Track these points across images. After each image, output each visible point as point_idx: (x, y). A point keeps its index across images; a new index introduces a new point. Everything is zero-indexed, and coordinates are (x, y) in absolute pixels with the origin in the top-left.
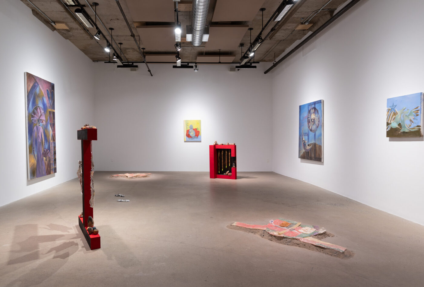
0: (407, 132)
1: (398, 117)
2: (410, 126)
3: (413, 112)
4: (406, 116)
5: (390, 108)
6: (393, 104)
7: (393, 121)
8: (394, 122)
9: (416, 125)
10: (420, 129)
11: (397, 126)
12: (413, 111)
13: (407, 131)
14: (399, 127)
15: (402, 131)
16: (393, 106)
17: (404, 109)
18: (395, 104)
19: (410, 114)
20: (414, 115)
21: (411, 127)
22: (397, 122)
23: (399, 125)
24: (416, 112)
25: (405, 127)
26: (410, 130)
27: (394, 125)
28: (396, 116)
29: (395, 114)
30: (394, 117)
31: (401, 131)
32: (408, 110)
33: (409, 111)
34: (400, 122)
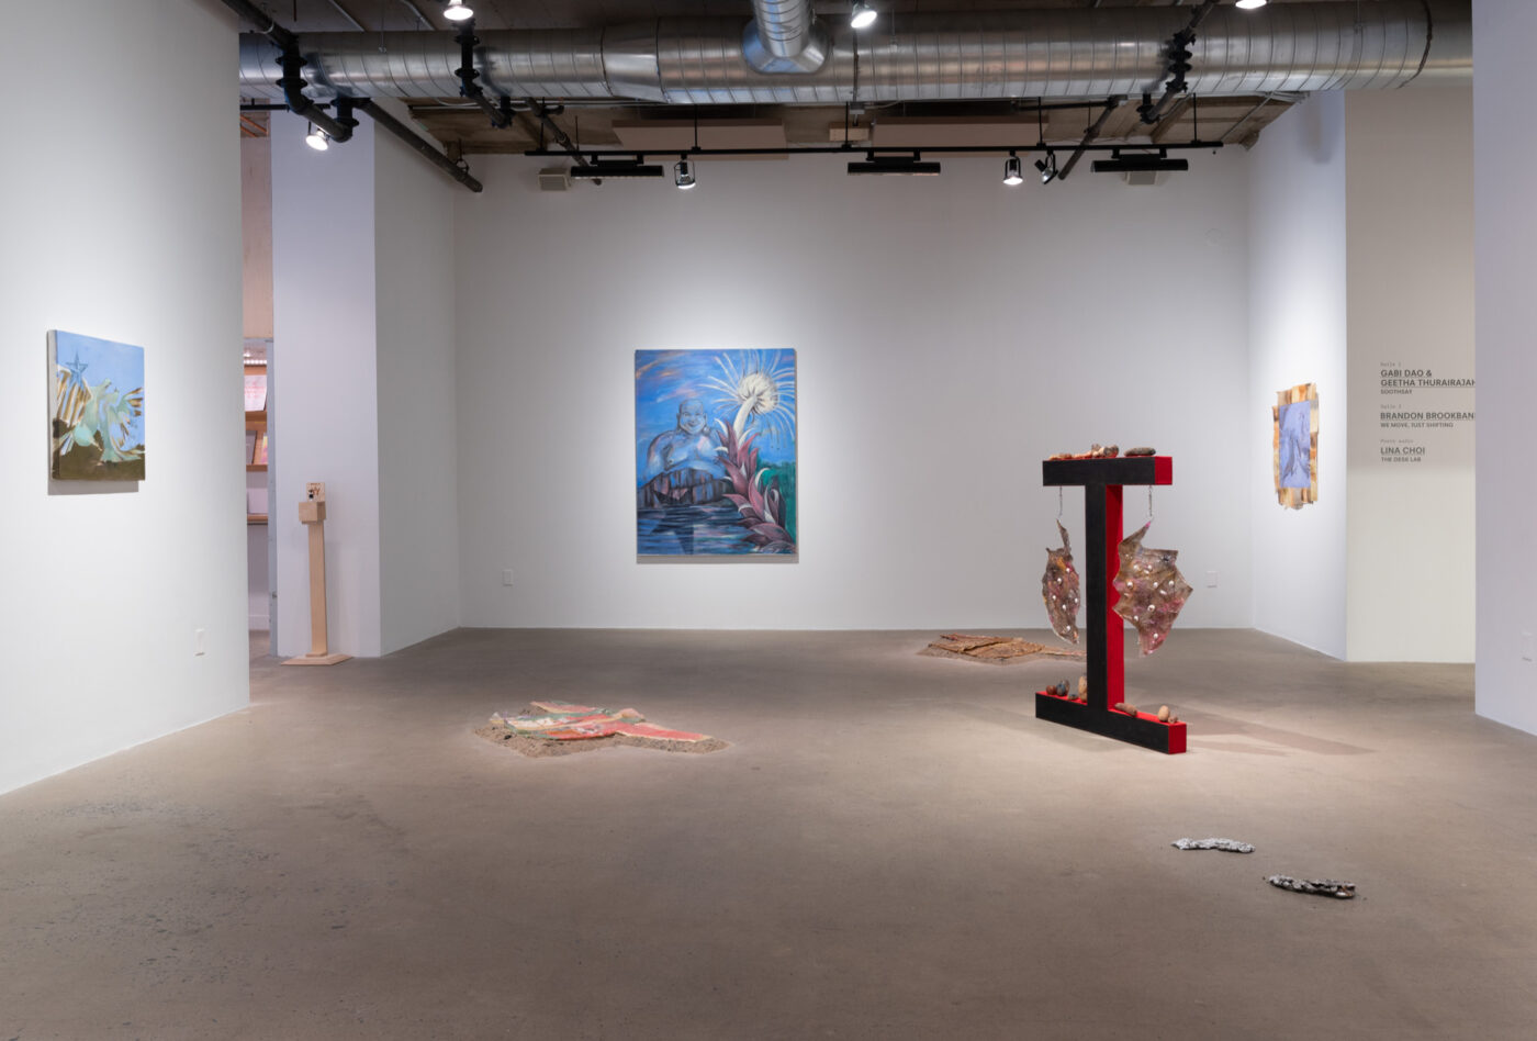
0: (115, 464)
1: (93, 406)
2: (122, 444)
3: (129, 401)
4: (112, 409)
5: (68, 371)
6: (77, 358)
7: (80, 422)
8: (82, 425)
9: (134, 443)
10: (143, 456)
11: (92, 441)
12: (127, 398)
13: (115, 459)
14: (96, 445)
15: (104, 458)
16: (76, 364)
17: (106, 387)
18: (82, 361)
19: (121, 408)
20: (131, 413)
21: (123, 449)
22: (90, 426)
23: (97, 436)
24: (135, 403)
25: (111, 448)
26: (123, 456)
27: (83, 435)
28: (88, 403)
29: (83, 395)
30: (81, 405)
31: (102, 459)
32: (116, 390)
33: (119, 396)
34: (99, 428)
